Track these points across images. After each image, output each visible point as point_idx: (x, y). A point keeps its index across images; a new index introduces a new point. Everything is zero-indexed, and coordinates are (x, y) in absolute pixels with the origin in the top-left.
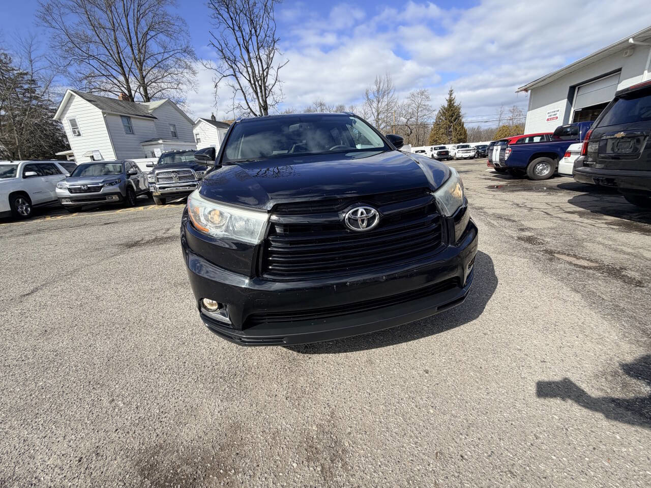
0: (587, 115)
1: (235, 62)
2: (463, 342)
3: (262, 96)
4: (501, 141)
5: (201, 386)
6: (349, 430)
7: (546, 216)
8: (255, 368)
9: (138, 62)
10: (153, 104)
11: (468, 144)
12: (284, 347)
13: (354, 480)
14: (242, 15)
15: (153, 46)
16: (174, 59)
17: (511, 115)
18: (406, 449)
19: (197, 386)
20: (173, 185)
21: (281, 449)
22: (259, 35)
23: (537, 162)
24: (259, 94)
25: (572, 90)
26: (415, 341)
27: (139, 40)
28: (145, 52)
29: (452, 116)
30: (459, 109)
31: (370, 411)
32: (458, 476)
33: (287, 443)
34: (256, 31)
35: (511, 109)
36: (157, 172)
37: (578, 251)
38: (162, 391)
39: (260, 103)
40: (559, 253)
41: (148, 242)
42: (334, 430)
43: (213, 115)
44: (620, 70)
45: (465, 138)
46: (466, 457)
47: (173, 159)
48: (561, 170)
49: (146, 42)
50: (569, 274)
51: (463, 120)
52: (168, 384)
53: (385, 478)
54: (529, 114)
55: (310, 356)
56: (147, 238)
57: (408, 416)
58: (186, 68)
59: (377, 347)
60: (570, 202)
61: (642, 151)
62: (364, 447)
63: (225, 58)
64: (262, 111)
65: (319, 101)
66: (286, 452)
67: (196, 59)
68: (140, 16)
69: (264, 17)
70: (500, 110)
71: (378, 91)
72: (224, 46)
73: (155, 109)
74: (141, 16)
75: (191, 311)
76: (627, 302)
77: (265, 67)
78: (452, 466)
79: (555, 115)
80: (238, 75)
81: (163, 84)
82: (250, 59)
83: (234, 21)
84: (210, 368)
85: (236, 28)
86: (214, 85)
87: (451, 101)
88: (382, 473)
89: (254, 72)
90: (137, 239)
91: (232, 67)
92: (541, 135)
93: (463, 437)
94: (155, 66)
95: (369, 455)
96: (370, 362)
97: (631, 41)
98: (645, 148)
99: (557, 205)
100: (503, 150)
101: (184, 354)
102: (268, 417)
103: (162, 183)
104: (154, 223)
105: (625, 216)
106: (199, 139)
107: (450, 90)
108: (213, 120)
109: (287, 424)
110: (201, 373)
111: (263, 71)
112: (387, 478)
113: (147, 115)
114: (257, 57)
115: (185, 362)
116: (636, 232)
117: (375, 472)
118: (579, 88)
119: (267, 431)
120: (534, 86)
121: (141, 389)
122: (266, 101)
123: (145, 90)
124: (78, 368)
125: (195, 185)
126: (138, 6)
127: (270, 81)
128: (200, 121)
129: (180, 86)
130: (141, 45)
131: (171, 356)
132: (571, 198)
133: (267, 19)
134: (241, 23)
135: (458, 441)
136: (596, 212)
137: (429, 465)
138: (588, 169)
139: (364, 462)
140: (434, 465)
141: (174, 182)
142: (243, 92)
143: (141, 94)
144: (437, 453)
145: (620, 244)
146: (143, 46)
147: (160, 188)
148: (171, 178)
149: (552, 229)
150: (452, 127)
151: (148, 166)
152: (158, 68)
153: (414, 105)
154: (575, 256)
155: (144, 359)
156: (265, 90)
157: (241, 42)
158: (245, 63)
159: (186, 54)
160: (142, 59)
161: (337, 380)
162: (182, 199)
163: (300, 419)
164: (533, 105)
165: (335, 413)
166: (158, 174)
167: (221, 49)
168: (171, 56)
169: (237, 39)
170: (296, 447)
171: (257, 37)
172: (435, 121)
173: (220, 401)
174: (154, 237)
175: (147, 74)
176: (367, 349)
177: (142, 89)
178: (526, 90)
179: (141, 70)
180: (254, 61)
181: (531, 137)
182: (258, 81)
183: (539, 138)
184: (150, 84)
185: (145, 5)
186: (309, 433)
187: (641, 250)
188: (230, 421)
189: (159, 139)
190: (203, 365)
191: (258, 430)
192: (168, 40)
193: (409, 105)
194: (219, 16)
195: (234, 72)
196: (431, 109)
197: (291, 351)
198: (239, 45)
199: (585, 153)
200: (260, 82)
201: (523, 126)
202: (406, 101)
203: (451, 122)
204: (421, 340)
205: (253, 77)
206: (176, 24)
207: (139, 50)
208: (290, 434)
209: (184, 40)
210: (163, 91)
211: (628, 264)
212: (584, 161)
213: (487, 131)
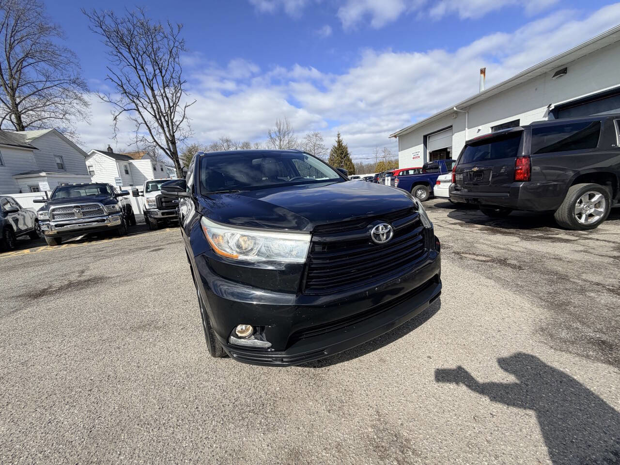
0: (437, 155)
1: (138, 97)
2: (441, 328)
3: (169, 131)
4: (387, 173)
5: (232, 426)
6: (400, 422)
7: (439, 227)
8: (281, 393)
9: (10, 87)
10: (30, 134)
11: (359, 176)
12: (298, 366)
13: (429, 461)
14: (145, 56)
15: (30, 73)
16: (61, 89)
17: (383, 154)
18: (451, 421)
19: (227, 428)
20: (74, 222)
21: (352, 458)
22: (164, 76)
23: (417, 189)
24: (166, 129)
25: (425, 137)
26: (408, 335)
27: (12, 66)
28: (20, 78)
29: (342, 154)
30: (347, 148)
31: (407, 401)
32: (498, 430)
33: (354, 451)
34: (161, 72)
35: (383, 149)
36: (52, 207)
37: (473, 250)
38: (187, 445)
39: (166, 137)
40: (463, 253)
41: (60, 289)
42: (388, 426)
43: (109, 148)
44: (451, 126)
45: (354, 171)
46: (494, 413)
47: (68, 193)
48: (436, 194)
49: (22, 68)
50: (478, 267)
51: (351, 157)
52: (190, 435)
53: (451, 450)
54: (400, 153)
55: (327, 368)
56: (57, 284)
57: (437, 396)
58: (76, 99)
59: (381, 347)
60: (449, 216)
61: (490, 179)
62: (420, 431)
63: (126, 93)
64: (170, 145)
65: (225, 138)
66: (358, 459)
67: (88, 91)
68: (14, 42)
69: (170, 61)
70: (375, 149)
71: (279, 132)
72: (124, 81)
73: (35, 139)
74: (16, 42)
75: (171, 353)
76: (521, 281)
77: (171, 104)
78: (490, 424)
79: (418, 155)
80: (141, 109)
81: (43, 113)
82: (154, 96)
83: (136, 61)
84: (230, 406)
85: (139, 67)
86: (112, 117)
87: (339, 142)
88: (446, 447)
89: (159, 108)
90: (41, 287)
91: (134, 102)
92: (414, 169)
93: (484, 400)
94: (33, 94)
95: (428, 436)
96: (382, 361)
97: (455, 109)
98: (492, 178)
99: (442, 219)
100: (392, 180)
101: (191, 399)
102: (321, 434)
103: (60, 220)
104: (55, 266)
105: (486, 224)
106: (93, 171)
107: (338, 133)
108: (110, 151)
109: (343, 434)
110: (224, 413)
111: (170, 107)
112: (452, 449)
113: (25, 145)
114: (162, 95)
115: (197, 408)
116: (499, 234)
117: (440, 448)
118: (429, 137)
119: (329, 447)
120: (401, 134)
121: (158, 451)
122: (174, 136)
123: (19, 118)
124: (46, 453)
125: (104, 219)
126: (12, 32)
127: (177, 118)
128: (94, 152)
129: (67, 116)
130: (14, 71)
131: (176, 406)
132: (448, 214)
133: (173, 63)
134: (144, 63)
135: (481, 403)
136: (469, 222)
137: (474, 428)
138: (459, 193)
139: (427, 443)
140: (478, 427)
141: (76, 218)
142: (147, 126)
143: (12, 122)
144: (474, 417)
145: (495, 243)
146: (17, 72)
147: (56, 226)
148: (73, 214)
149: (449, 236)
150: (343, 162)
151: (35, 201)
152: (39, 97)
153: (310, 144)
154: (474, 254)
155: (142, 418)
156: (172, 125)
157: (145, 80)
158: (149, 99)
159: (75, 86)
160: (15, 85)
161: (364, 383)
162: (82, 236)
163: (352, 426)
164: (402, 148)
165: (380, 411)
166: (54, 210)
167: (121, 84)
168: (55, 86)
169: (140, 77)
170: (364, 451)
171: (163, 77)
172: (329, 157)
173: (262, 434)
174: (66, 283)
175: (21, 101)
176: (373, 350)
177: (13, 116)
178: (395, 137)
179: (13, 97)
180: (159, 99)
181: (407, 171)
182: (164, 117)
183: (413, 171)
184: (25, 112)
185: (21, 32)
186: (368, 436)
187: (508, 246)
188: (286, 450)
189: (40, 172)
190: (221, 405)
191: (319, 449)
192: (51, 69)
193: (307, 144)
194: (119, 54)
195: (137, 107)
196: (325, 147)
197: (307, 369)
198: (143, 83)
199: (454, 181)
200: (166, 117)
201: (397, 162)
202: (305, 141)
203: (342, 159)
204: (411, 333)
205: (158, 112)
206: (62, 55)
207: (11, 76)
208: (351, 442)
209: (73, 71)
210: (44, 120)
211: (506, 256)
212: (455, 187)
213: (367, 166)
